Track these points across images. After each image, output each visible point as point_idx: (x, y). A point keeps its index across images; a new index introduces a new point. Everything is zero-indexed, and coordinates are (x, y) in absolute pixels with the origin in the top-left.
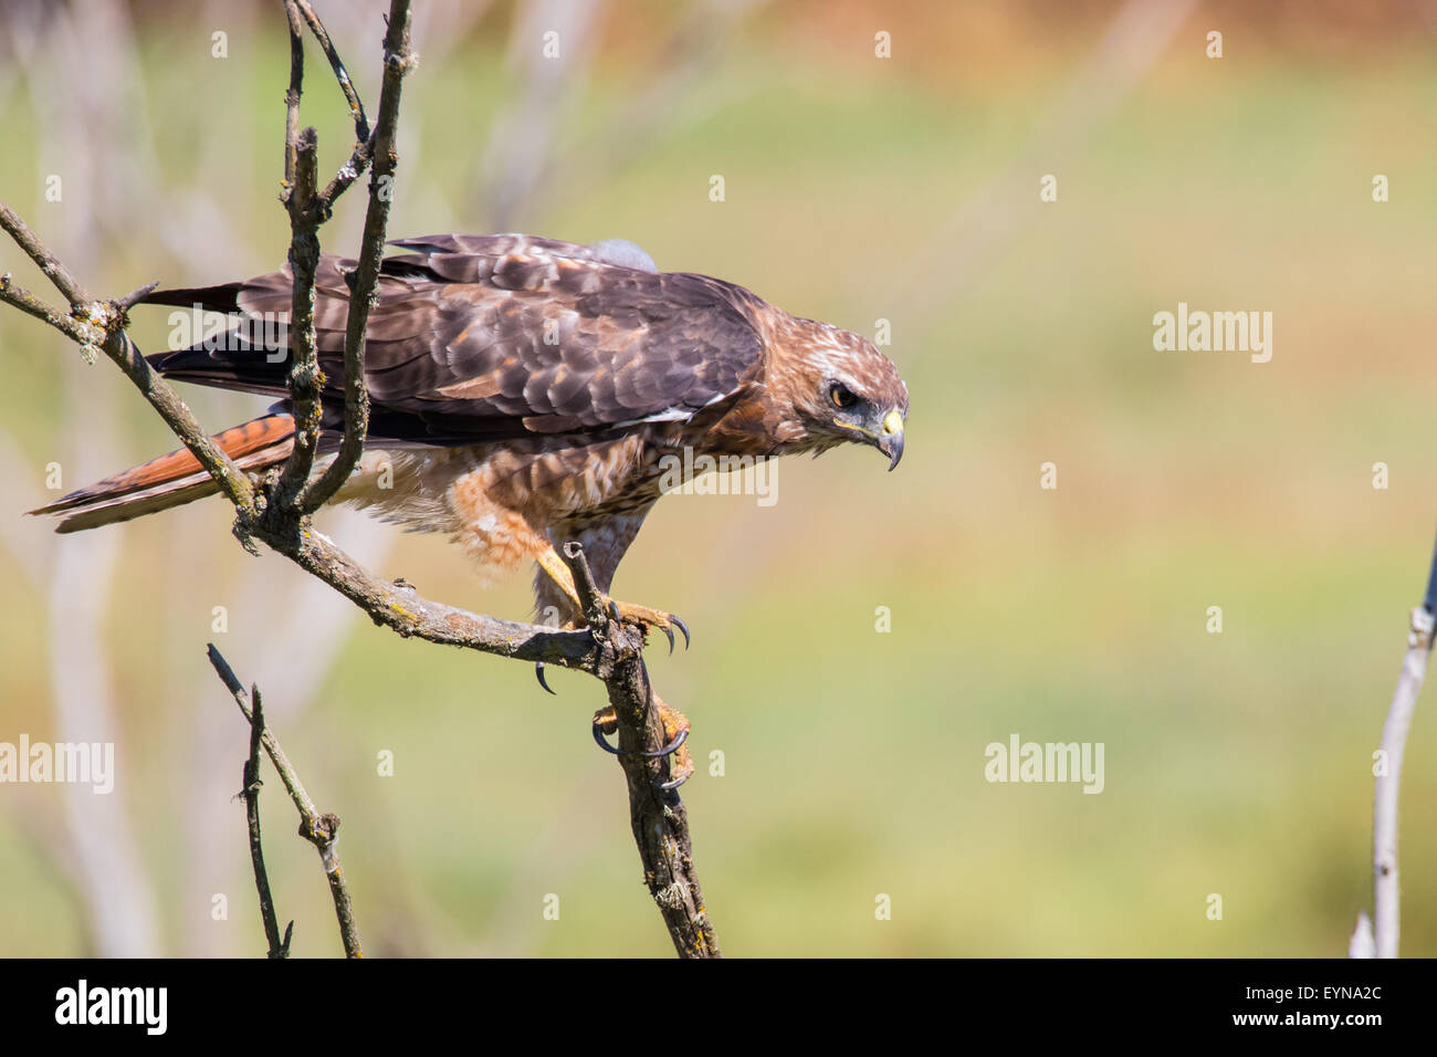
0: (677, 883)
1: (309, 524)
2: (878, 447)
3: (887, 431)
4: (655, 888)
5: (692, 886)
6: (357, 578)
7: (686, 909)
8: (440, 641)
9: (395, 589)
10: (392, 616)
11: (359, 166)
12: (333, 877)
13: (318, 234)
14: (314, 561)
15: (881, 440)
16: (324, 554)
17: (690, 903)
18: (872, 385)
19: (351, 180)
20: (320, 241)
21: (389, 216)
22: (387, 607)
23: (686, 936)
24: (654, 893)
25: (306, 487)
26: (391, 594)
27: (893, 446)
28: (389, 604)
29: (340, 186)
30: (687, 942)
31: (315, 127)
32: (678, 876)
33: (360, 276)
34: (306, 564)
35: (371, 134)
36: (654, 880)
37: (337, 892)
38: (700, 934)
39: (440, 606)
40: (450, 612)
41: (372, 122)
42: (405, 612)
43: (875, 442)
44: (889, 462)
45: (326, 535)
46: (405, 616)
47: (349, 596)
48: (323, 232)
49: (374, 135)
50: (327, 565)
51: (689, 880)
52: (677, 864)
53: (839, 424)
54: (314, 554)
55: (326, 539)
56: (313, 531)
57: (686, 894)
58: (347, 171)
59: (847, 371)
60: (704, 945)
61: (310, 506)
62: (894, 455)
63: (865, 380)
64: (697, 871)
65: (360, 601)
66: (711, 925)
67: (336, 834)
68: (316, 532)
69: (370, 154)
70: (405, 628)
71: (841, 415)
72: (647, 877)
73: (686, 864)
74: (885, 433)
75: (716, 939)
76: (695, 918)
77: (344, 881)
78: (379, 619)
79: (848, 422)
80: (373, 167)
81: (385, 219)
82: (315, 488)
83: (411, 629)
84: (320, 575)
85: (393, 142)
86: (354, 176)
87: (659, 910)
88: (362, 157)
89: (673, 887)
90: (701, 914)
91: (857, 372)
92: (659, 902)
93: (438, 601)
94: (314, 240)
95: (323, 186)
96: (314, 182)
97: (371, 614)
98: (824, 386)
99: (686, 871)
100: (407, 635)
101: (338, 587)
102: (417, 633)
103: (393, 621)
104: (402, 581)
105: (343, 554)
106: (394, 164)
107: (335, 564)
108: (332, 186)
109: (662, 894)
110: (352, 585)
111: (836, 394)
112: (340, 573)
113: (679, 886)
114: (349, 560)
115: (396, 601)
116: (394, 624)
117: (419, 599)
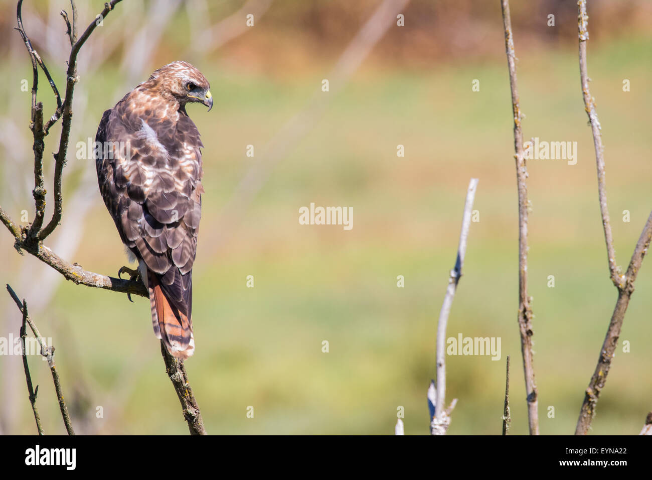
0: (178, 372)
1: (42, 244)
2: (204, 104)
3: (207, 97)
4: (170, 374)
5: (184, 373)
6: (60, 263)
7: (181, 382)
8: (90, 285)
9: (74, 267)
10: (73, 277)
11: (58, 116)
12: (53, 369)
13: (43, 140)
14: (44, 257)
15: (205, 101)
16: (48, 255)
17: (183, 380)
18: (201, 81)
19: (55, 121)
20: (45, 143)
21: (69, 134)
22: (71, 274)
23: (182, 391)
24: (170, 376)
25: (41, 231)
26: (72, 269)
27: (210, 103)
28: (71, 272)
29: (51, 123)
30: (182, 394)
31: (42, 102)
32: (178, 370)
33: (59, 155)
34: (41, 258)
35: (62, 104)
36: (170, 371)
37: (54, 375)
38: (187, 391)
39: (91, 273)
40: (94, 275)
41: (63, 100)
42: (77, 275)
43: (202, 102)
44: (208, 108)
45: (48, 247)
46: (77, 277)
47: (57, 269)
48: (45, 140)
49: (64, 104)
50: (49, 258)
51: (183, 371)
52: (178, 365)
53: (189, 96)
54: (44, 254)
55: (49, 249)
56: (43, 246)
57: (181, 376)
58: (54, 118)
59: (193, 77)
60: (188, 395)
61: (42, 237)
62: (210, 106)
63: (199, 80)
64: (185, 368)
65: (61, 271)
66: (191, 387)
67: (54, 354)
68: (45, 247)
69: (62, 111)
70: (78, 281)
71: (190, 93)
72: (167, 370)
73: (181, 365)
74: (206, 98)
75: (192, 392)
76: (185, 385)
77: (57, 371)
78: (68, 278)
79: (193, 95)
80: (64, 116)
81: (68, 135)
82: (43, 231)
83: (79, 281)
84: (46, 262)
85: (71, 108)
86: (56, 119)
87: (171, 382)
88: (59, 113)
89: (177, 374)
90: (187, 383)
91: (196, 77)
92: (172, 379)
93: (90, 271)
94: (42, 142)
95: (45, 122)
96: (42, 122)
97: (65, 276)
98: (184, 84)
99: (181, 368)
100: (78, 283)
101: (53, 266)
102: (82, 283)
103: (73, 278)
104: (76, 264)
105: (54, 254)
106: (71, 115)
107: (52, 258)
108: (49, 123)
109: (173, 376)
110: (58, 266)
111: (188, 86)
112: (53, 261)
113: (179, 373)
114: (56, 256)
115: (74, 271)
116: (73, 280)
117: (83, 270)
